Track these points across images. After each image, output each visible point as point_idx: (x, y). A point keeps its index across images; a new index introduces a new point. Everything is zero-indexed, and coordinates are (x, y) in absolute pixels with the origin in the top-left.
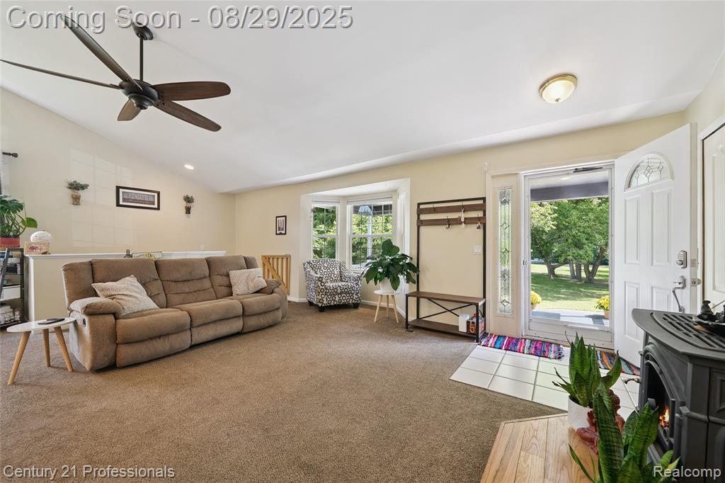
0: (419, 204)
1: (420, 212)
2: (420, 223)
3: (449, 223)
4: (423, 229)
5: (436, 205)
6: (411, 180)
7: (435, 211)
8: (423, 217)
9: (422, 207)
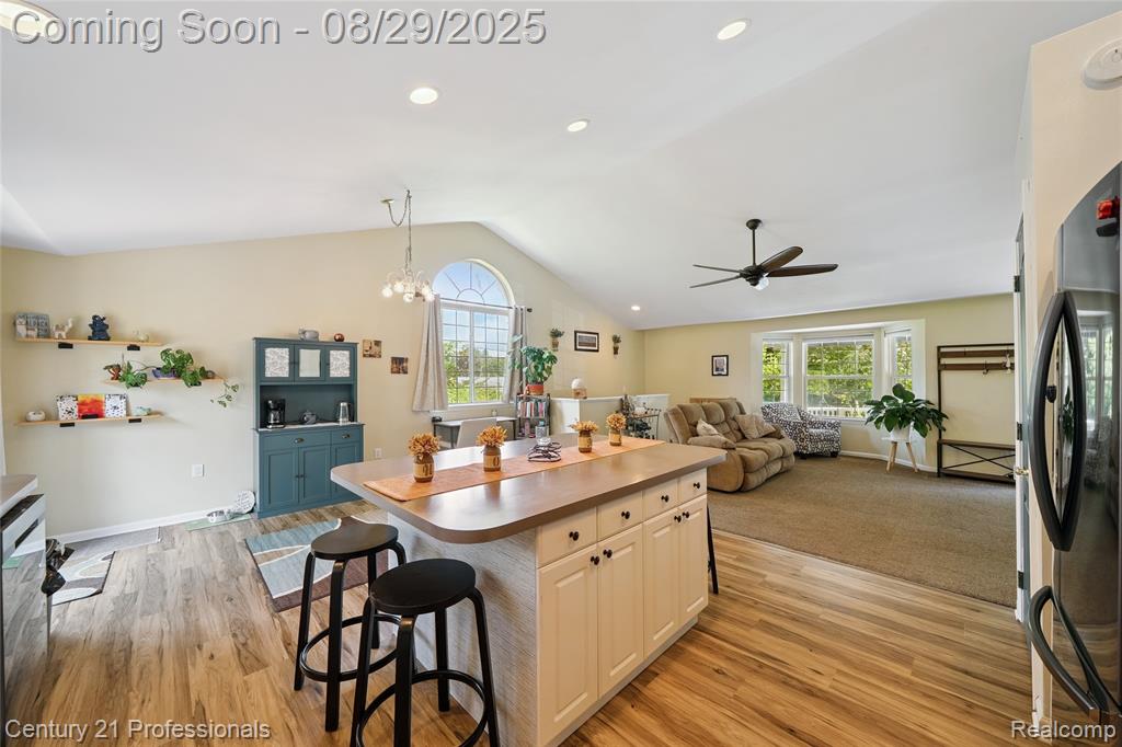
0: (939, 348)
1: (941, 355)
2: (941, 368)
3: (987, 368)
4: (946, 375)
5: (967, 349)
6: (927, 322)
7: (965, 355)
8: (945, 361)
9: (942, 350)
